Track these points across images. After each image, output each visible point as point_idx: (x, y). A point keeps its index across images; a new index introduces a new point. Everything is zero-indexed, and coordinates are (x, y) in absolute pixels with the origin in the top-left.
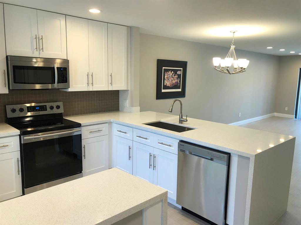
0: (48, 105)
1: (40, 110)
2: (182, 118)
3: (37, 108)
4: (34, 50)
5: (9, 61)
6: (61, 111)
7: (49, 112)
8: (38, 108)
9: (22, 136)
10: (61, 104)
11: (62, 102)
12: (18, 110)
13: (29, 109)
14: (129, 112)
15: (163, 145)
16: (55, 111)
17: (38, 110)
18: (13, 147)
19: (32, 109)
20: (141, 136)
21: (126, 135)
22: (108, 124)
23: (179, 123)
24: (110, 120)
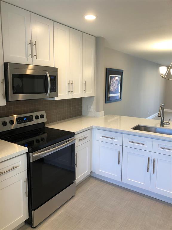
0: (34, 114)
1: (28, 121)
2: (163, 121)
3: (24, 119)
4: (28, 57)
5: (8, 69)
6: (44, 120)
7: (35, 122)
8: (26, 119)
9: (31, 154)
10: (43, 113)
11: (45, 111)
12: (8, 123)
13: (18, 121)
14: (95, 117)
15: (164, 150)
16: (40, 121)
17: (25, 121)
18: (21, 166)
19: (21, 120)
20: (134, 141)
21: (113, 140)
22: (90, 130)
23: (161, 126)
24: (92, 126)
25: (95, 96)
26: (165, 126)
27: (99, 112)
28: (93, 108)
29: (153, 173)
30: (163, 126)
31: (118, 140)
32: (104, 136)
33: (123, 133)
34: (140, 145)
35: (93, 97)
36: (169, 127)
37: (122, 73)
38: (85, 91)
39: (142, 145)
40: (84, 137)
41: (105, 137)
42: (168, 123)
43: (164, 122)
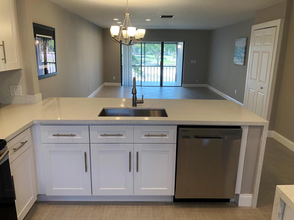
21: (74, 137)
22: (29, 128)
23: (133, 106)
24: (33, 121)
25: (22, 68)
26: (138, 106)
27: (34, 95)
28: (20, 90)
29: (137, 171)
30: (136, 106)
31: (81, 136)
32: (56, 134)
33: (89, 125)
34: (116, 137)
35: (20, 70)
36: (142, 106)
37: (54, 32)
38: (5, 59)
39: (119, 137)
40: (21, 144)
41: (58, 135)
42: (141, 101)
43: (136, 100)
